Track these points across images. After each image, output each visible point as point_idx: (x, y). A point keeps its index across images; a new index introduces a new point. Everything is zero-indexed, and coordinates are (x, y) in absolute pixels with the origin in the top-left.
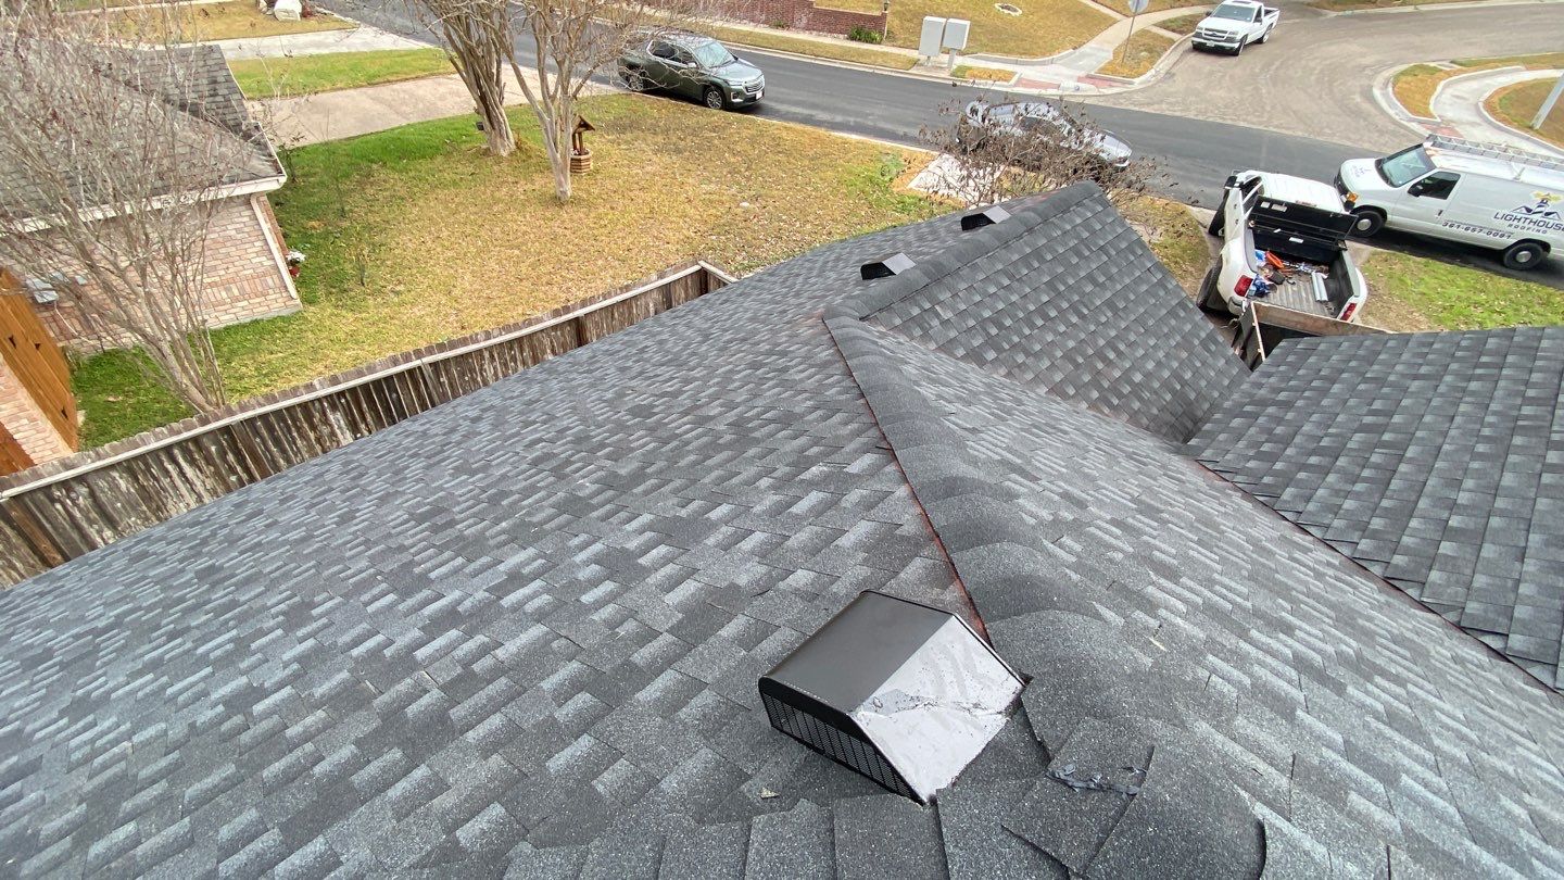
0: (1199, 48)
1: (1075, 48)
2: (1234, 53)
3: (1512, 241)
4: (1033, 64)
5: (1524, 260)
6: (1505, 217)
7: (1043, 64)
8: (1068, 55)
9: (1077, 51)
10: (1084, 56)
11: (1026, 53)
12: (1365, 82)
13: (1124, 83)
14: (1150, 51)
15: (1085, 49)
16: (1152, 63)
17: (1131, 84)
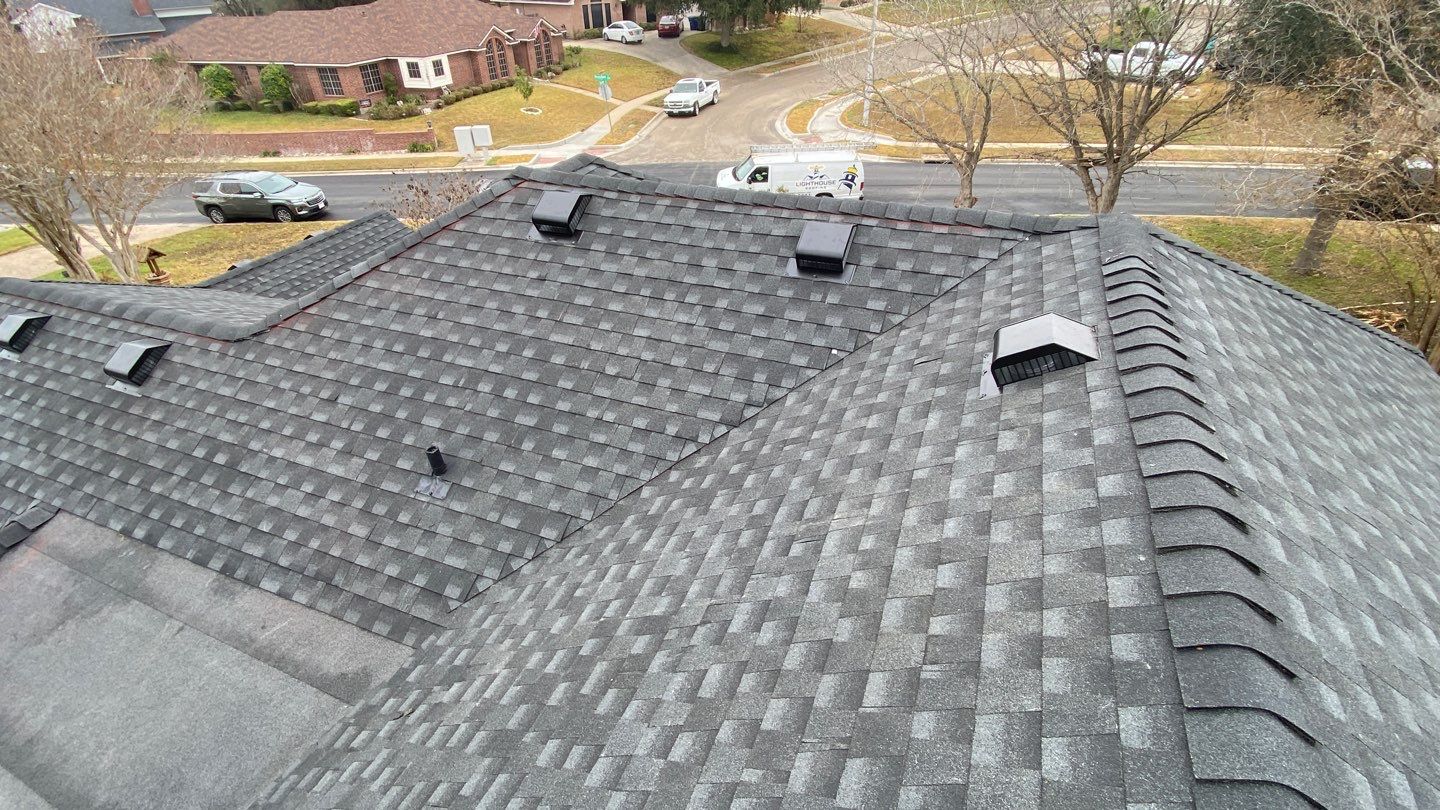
0: (671, 115)
1: (583, 131)
2: (693, 114)
4: (551, 146)
7: (559, 145)
8: (578, 136)
9: (585, 132)
10: (591, 134)
11: (545, 139)
12: (770, 118)
13: (614, 148)
14: (636, 123)
15: (591, 129)
16: (636, 131)
17: (619, 148)
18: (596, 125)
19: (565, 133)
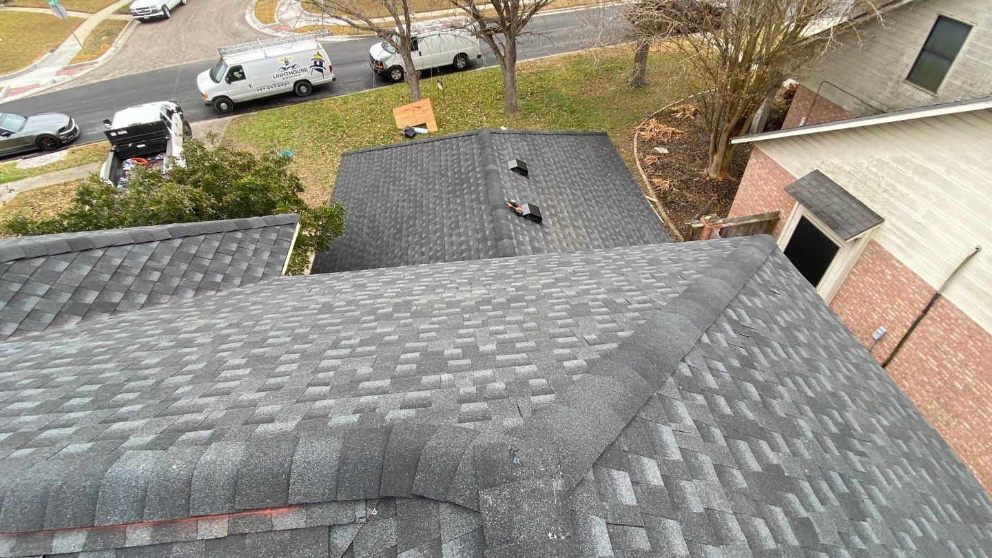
0: (143, 21)
1: (52, 51)
2: (165, 18)
3: (292, 85)
4: (21, 74)
5: (305, 91)
6: (277, 76)
7: (28, 71)
8: (49, 57)
9: (56, 53)
10: (60, 54)
11: (10, 69)
12: (240, 12)
13: (91, 64)
14: (108, 35)
15: (62, 48)
16: (110, 43)
17: (95, 63)
18: (65, 44)
19: (33, 58)
